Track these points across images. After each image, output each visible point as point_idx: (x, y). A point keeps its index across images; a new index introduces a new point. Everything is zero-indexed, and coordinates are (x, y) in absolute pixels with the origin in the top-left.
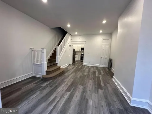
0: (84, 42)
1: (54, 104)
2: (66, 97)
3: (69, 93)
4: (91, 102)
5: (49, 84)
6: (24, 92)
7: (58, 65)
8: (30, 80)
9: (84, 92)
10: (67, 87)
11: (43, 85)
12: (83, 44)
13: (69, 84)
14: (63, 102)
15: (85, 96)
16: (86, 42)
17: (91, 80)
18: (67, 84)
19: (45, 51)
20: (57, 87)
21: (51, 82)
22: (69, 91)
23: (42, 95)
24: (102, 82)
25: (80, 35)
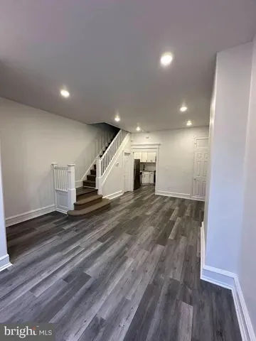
0: (157, 147)
1: (72, 256)
2: (94, 249)
3: (101, 244)
4: (129, 263)
5: (76, 226)
6: (37, 235)
7: (100, 193)
8: (49, 216)
9: (128, 245)
10: (102, 235)
11: (66, 228)
12: (155, 150)
13: (108, 229)
14: (86, 256)
15: (125, 252)
16: (159, 145)
17: (154, 225)
18: (104, 229)
19: (73, 170)
20: (86, 232)
21: (80, 224)
22: (102, 242)
23: (61, 242)
24: (173, 231)
25: (148, 132)
